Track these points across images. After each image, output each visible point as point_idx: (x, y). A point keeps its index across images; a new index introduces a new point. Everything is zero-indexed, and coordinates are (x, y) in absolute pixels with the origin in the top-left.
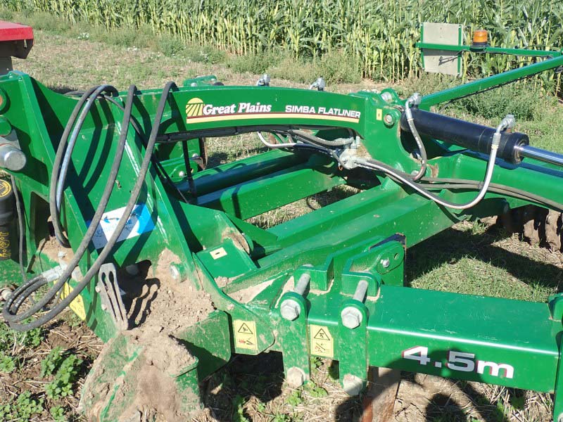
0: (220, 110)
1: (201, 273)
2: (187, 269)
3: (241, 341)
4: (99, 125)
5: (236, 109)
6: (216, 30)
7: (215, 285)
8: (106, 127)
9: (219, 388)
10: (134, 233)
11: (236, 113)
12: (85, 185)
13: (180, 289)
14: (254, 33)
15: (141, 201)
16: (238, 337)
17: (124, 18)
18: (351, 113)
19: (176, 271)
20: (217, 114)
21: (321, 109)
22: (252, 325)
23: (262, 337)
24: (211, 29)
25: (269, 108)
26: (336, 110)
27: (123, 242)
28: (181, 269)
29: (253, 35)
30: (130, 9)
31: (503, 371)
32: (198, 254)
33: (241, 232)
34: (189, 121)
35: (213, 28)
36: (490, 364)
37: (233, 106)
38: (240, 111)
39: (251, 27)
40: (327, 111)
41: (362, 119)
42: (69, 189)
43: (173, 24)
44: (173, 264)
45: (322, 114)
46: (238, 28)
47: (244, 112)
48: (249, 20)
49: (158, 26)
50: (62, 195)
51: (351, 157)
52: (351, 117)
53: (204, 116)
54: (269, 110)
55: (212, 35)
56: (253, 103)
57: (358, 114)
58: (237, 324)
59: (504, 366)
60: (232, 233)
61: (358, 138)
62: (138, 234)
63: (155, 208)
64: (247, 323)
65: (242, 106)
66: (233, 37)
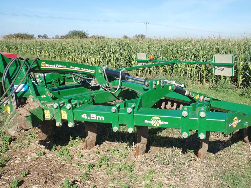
0: (51, 66)
1: (38, 100)
2: (35, 99)
3: (47, 116)
4: (17, 66)
5: (56, 66)
6: (88, 60)
7: (41, 102)
8: (19, 67)
9: (49, 142)
10: (23, 90)
11: (55, 67)
12: (12, 78)
13: (33, 104)
14: (100, 61)
15: (26, 84)
16: (46, 115)
17: (57, 56)
18: (92, 70)
19: (32, 99)
20: (50, 67)
21: (81, 68)
22: (48, 111)
23: (51, 115)
24: (86, 60)
25: (65, 66)
26: (86, 69)
27: (19, 92)
28: (33, 99)
29: (100, 62)
30: (59, 53)
31: (102, 118)
32: (39, 96)
33: (51, 93)
34: (42, 68)
35: (87, 60)
36: (99, 117)
37: (55, 65)
38: (57, 66)
39: (99, 59)
40: (84, 69)
41: (95, 72)
42: (7, 78)
43: (73, 58)
44: (32, 98)
45: (82, 70)
46: (95, 59)
47: (58, 67)
48: (99, 56)
49: (68, 59)
50: (5, 79)
51: (93, 83)
52: (92, 71)
53: (46, 67)
54: (65, 67)
55: (86, 62)
56: (61, 65)
57: (94, 71)
58: (45, 111)
59: (102, 117)
60: (49, 93)
61: (95, 78)
62: (24, 91)
63: (29, 85)
64: (47, 111)
65: (57, 65)
66: (93, 62)
